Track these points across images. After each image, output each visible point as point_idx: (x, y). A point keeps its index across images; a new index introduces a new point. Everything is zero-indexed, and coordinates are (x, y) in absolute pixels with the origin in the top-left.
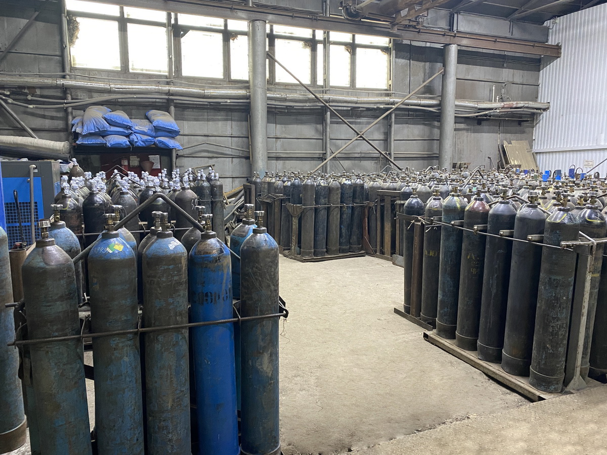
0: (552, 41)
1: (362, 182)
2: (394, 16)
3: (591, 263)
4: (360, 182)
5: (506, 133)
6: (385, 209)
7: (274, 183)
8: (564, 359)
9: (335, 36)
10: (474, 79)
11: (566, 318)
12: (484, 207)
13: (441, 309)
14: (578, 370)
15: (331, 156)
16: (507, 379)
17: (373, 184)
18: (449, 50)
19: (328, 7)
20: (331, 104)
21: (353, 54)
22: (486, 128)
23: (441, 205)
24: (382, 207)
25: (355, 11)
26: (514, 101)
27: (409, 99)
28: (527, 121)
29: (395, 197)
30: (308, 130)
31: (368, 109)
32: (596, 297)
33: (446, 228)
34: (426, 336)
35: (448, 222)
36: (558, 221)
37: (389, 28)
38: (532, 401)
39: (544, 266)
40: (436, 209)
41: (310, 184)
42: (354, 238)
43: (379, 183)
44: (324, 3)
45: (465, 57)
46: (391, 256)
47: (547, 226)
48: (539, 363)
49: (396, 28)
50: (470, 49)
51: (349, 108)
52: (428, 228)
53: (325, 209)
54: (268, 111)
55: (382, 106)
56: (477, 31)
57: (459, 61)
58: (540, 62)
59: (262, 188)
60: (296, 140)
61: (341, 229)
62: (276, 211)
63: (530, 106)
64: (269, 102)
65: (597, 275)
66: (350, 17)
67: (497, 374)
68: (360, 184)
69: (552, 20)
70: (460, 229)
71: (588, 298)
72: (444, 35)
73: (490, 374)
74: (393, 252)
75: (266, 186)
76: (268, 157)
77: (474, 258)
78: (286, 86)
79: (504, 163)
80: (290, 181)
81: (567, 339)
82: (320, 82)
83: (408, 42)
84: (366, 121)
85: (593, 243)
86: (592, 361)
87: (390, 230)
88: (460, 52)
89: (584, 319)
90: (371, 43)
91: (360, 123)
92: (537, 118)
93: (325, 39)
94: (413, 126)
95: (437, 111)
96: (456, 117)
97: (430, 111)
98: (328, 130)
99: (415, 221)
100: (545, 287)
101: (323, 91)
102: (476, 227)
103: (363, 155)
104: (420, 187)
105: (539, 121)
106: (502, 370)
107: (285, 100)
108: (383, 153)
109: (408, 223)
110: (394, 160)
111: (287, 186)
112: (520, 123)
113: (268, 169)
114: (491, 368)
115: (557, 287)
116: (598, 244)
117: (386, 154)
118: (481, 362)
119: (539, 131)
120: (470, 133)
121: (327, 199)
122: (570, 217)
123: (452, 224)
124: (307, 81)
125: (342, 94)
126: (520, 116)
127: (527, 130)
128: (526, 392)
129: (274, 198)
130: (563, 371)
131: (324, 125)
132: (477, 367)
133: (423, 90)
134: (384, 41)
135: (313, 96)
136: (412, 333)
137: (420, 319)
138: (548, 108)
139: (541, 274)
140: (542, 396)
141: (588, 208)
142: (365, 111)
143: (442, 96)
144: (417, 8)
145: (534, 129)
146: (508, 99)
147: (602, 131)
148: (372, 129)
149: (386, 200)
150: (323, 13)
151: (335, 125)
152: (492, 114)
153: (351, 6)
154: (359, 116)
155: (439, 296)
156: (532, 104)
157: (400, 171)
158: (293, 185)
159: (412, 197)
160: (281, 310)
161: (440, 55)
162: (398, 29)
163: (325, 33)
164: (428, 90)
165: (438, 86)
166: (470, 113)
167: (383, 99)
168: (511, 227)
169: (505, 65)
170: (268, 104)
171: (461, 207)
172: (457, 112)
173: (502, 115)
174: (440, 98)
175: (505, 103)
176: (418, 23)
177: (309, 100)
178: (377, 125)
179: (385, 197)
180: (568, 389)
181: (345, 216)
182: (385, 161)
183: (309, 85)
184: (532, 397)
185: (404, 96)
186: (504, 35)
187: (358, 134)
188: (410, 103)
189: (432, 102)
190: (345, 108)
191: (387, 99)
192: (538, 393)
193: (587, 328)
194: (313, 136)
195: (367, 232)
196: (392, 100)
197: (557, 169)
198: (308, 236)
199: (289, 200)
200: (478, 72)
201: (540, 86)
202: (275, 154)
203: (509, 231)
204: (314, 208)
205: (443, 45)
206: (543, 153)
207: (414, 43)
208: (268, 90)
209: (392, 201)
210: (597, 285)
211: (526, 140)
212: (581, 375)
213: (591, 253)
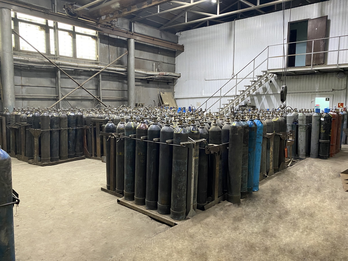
0: (180, 43)
1: (81, 114)
2: (98, 19)
3: (194, 152)
4: (80, 114)
5: (161, 88)
6: (97, 129)
7: (20, 115)
8: (185, 202)
9: (61, 25)
10: (144, 58)
11: (185, 180)
12: (146, 127)
13: (126, 184)
14: (192, 206)
15: (62, 98)
16: (160, 218)
17: (89, 115)
18: (130, 42)
19: (56, 7)
20: (60, 66)
21: (74, 38)
22: (151, 85)
23: (124, 126)
24: (95, 129)
25: (73, 12)
26: (164, 72)
27: (109, 66)
28: (171, 82)
29: (102, 123)
30: (45, 82)
31: (85, 71)
32: (198, 169)
33: (127, 139)
34: (118, 201)
35: (128, 136)
36: (179, 132)
37: (95, 25)
38: (171, 226)
39: (174, 156)
40: (122, 129)
41: (46, 115)
42: (78, 148)
43: (92, 114)
44: (53, 5)
45: (139, 46)
46: (101, 157)
47: (174, 135)
48: (174, 206)
49: (99, 26)
50: (141, 42)
51: (73, 70)
52: (118, 140)
53: (58, 131)
54: (14, 68)
55: (93, 70)
56: (144, 33)
57: (136, 48)
58: (175, 53)
59: (11, 119)
60: (37, 87)
61: (68, 143)
62: (22, 134)
63: (172, 75)
64: (16, 62)
65: (197, 158)
66: (70, 15)
67: (155, 216)
68: (81, 115)
69: (179, 33)
70: (134, 139)
71: (194, 170)
72: (127, 33)
73: (152, 216)
74: (102, 154)
75: (14, 117)
76: (16, 98)
77: (142, 155)
78: (28, 53)
79: (161, 104)
80: (32, 114)
81: (186, 191)
82: (53, 52)
83: (107, 35)
84: (84, 77)
85: (194, 142)
86: (198, 201)
87: (100, 143)
88: (136, 44)
89: (193, 180)
90: (85, 32)
91: (80, 79)
92: (175, 81)
93: (55, 26)
94: (113, 82)
95: (126, 75)
96: (135, 78)
97: (121, 74)
98: (59, 82)
99: (111, 136)
100: (175, 166)
101: (55, 58)
102: (142, 138)
103: (83, 98)
104: (115, 117)
105: (177, 83)
106: (158, 213)
107: (28, 62)
108: (95, 97)
109: (107, 137)
110: (102, 101)
111: (29, 117)
112: (168, 83)
113: (15, 105)
114: (152, 213)
115: (180, 165)
116: (196, 143)
117: (97, 97)
118: (148, 211)
119: (177, 88)
120: (143, 88)
121: (58, 125)
122: (184, 130)
123: (130, 137)
124: (43, 50)
125: (68, 61)
126: (168, 79)
127: (171, 87)
128: (169, 222)
129: (20, 125)
130: (185, 208)
131: (57, 79)
132: (145, 214)
133: (117, 62)
134: (93, 32)
135: (48, 61)
136: (111, 200)
137: (116, 192)
138: (180, 76)
139: (173, 160)
140: (176, 223)
141: (192, 125)
142: (83, 72)
143: (128, 67)
144: (111, 16)
145: (175, 86)
146: (161, 71)
147: (203, 89)
148: (88, 83)
149: (96, 125)
150: (52, 10)
151: (64, 79)
152: (154, 78)
153: (71, 9)
154: (80, 75)
155: (125, 177)
156: (172, 74)
157: (106, 108)
158: (34, 116)
159: (109, 123)
160: (14, 200)
161: (125, 44)
162: (101, 27)
163: (54, 23)
164: (120, 63)
165: (125, 60)
166: (143, 76)
167: (93, 66)
168: (158, 136)
169: (159, 53)
170: (14, 64)
171: (134, 127)
172: (136, 76)
173: (159, 78)
174: (126, 68)
175: (160, 73)
176: (112, 25)
177: (45, 63)
178: (91, 81)
179: (96, 122)
180: (188, 217)
181: (71, 135)
182: (97, 102)
183: (45, 54)
184: (172, 225)
185: (106, 65)
186: (157, 37)
187: (79, 85)
188: (110, 69)
189: (122, 69)
190: (70, 69)
191: (96, 66)
192: (174, 222)
193: (195, 185)
194: (49, 85)
195: (86, 144)
196: (99, 67)
197: (184, 107)
198: (46, 149)
199: (31, 126)
200: (146, 55)
201: (176, 65)
202: (21, 96)
203: (158, 138)
204: (49, 131)
205: (127, 38)
206: (179, 99)
207: (110, 36)
208: (14, 54)
209: (100, 125)
210: (198, 162)
211: (171, 92)
212: (193, 208)
213: (194, 148)
